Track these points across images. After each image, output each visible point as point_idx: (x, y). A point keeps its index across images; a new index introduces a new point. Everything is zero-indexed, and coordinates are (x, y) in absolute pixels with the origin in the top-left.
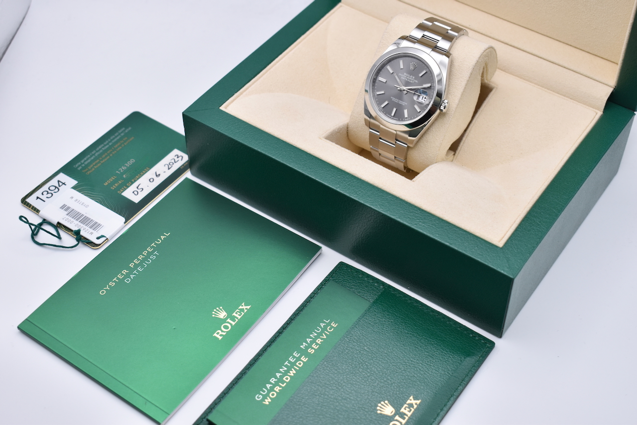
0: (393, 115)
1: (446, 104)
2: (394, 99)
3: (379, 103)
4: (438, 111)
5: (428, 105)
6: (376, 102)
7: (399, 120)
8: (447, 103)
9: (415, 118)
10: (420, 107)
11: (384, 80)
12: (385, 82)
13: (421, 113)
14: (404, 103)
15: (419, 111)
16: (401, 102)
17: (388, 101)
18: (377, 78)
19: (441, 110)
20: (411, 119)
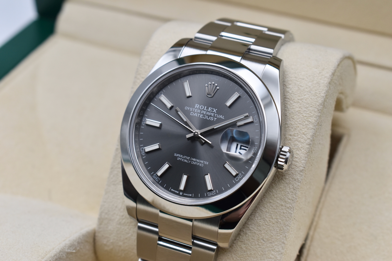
0: (182, 187)
1: (288, 155)
2: (180, 157)
3: (152, 168)
4: (273, 170)
5: (252, 159)
6: (146, 166)
7: (196, 197)
8: (290, 151)
9: (227, 189)
10: (236, 167)
11: (157, 123)
12: (158, 125)
13: (239, 177)
14: (201, 163)
15: (234, 174)
16: (195, 161)
17: (169, 162)
18: (141, 121)
19: (280, 167)
20: (221, 192)
